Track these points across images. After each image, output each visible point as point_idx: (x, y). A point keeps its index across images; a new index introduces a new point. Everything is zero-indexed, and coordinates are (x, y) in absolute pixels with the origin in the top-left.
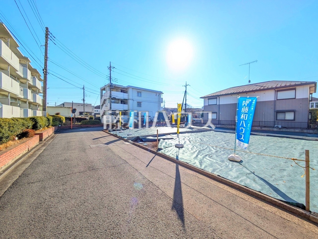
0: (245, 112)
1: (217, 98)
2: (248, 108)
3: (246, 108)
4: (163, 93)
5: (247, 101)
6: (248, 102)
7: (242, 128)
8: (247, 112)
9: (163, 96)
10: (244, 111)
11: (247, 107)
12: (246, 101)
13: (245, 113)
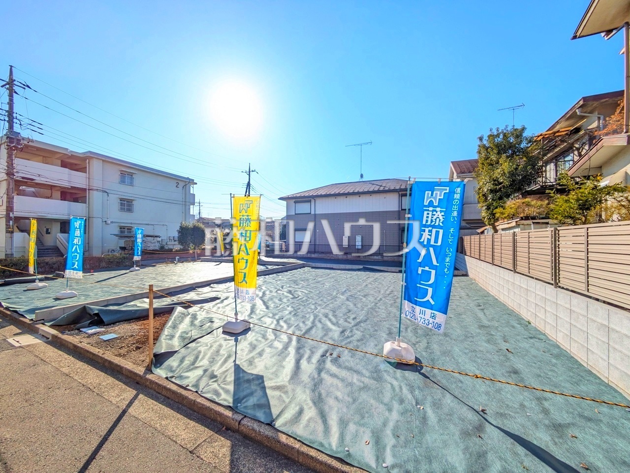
0: (433, 223)
1: (310, 201)
2: (441, 212)
3: (435, 211)
4: (196, 184)
5: (439, 192)
6: (440, 196)
7: (427, 268)
8: (441, 224)
9: (194, 190)
10: (432, 221)
11: (438, 209)
12: (435, 192)
13: (434, 227)
